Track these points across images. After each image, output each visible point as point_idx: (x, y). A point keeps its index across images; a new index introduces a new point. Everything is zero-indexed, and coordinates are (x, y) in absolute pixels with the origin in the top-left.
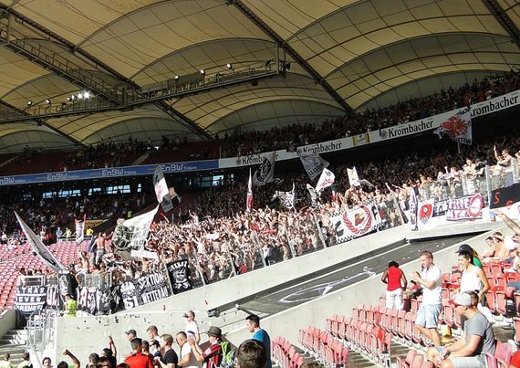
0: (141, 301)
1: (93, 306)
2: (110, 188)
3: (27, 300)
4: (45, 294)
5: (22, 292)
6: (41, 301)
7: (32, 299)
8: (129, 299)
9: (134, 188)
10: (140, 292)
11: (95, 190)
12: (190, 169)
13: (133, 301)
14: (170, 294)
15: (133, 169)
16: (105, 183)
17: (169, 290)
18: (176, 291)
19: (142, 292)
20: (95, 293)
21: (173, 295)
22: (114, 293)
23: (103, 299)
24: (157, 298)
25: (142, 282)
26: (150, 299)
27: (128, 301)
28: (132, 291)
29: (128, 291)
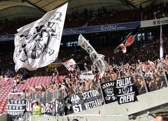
0: (84, 108)
1: (54, 111)
3: (14, 108)
4: (25, 105)
5: (11, 103)
6: (23, 109)
7: (17, 107)
8: (77, 106)
10: (83, 102)
13: (79, 107)
14: (103, 104)
18: (107, 102)
19: (85, 101)
20: (55, 103)
21: (105, 105)
23: (60, 105)
24: (95, 106)
25: (84, 95)
26: (90, 106)
27: (75, 107)
28: (78, 101)
29: (76, 101)
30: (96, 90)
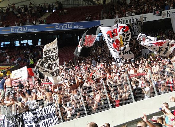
0: (38, 126)
2: (17, 42)
8: (29, 124)
9: (35, 42)
10: (37, 120)
11: (6, 43)
12: (78, 27)
13: (32, 126)
14: (60, 122)
15: (35, 27)
16: (13, 37)
17: (59, 118)
19: (39, 119)
20: (4, 120)
21: (62, 123)
22: (17, 120)
23: (9, 124)
24: (51, 125)
25: (39, 112)
26: (45, 125)
27: (28, 126)
28: (32, 119)
29: (28, 119)
30: (52, 106)
